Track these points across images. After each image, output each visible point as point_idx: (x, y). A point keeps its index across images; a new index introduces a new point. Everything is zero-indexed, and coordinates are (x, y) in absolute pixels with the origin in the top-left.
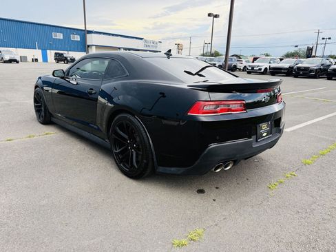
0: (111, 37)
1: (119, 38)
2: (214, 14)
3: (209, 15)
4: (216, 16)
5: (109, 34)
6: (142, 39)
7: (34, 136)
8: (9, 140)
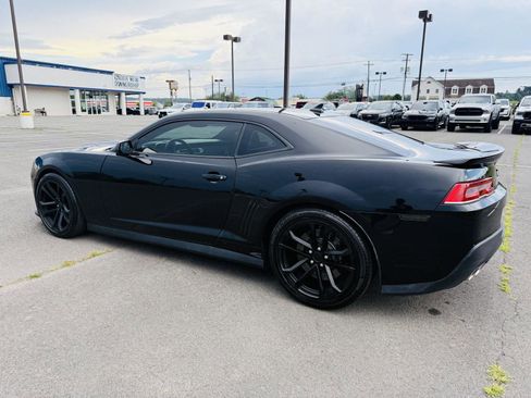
0: (55, 69)
1: (70, 71)
2: (234, 36)
3: (226, 37)
4: (236, 40)
5: (52, 65)
6: (111, 73)
7: (74, 263)
8: (36, 276)
